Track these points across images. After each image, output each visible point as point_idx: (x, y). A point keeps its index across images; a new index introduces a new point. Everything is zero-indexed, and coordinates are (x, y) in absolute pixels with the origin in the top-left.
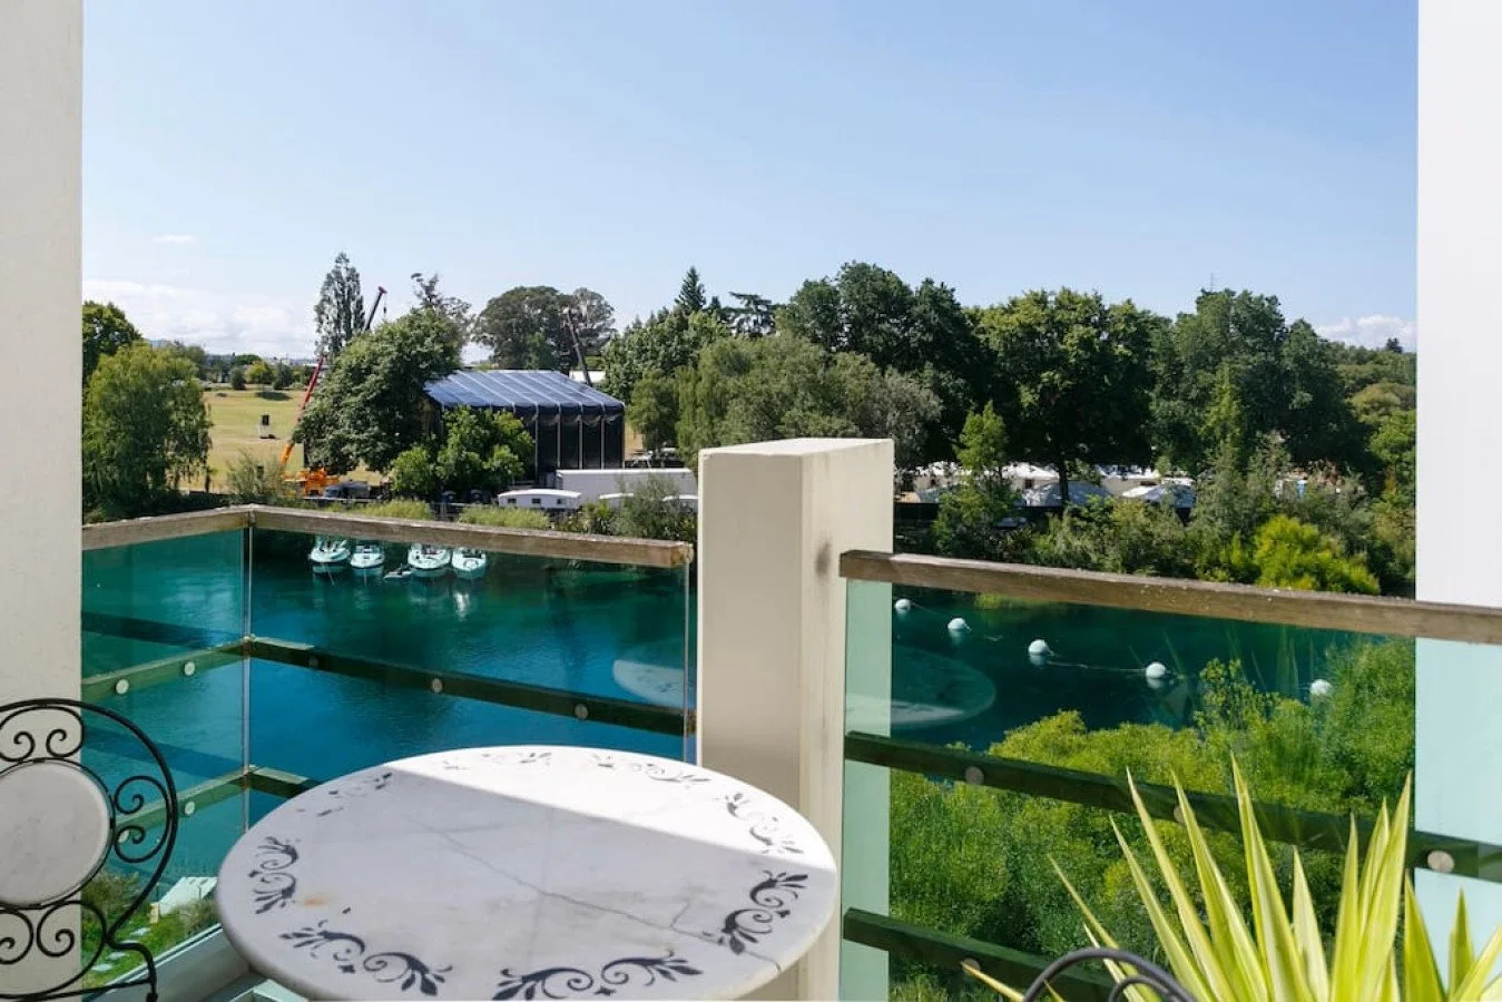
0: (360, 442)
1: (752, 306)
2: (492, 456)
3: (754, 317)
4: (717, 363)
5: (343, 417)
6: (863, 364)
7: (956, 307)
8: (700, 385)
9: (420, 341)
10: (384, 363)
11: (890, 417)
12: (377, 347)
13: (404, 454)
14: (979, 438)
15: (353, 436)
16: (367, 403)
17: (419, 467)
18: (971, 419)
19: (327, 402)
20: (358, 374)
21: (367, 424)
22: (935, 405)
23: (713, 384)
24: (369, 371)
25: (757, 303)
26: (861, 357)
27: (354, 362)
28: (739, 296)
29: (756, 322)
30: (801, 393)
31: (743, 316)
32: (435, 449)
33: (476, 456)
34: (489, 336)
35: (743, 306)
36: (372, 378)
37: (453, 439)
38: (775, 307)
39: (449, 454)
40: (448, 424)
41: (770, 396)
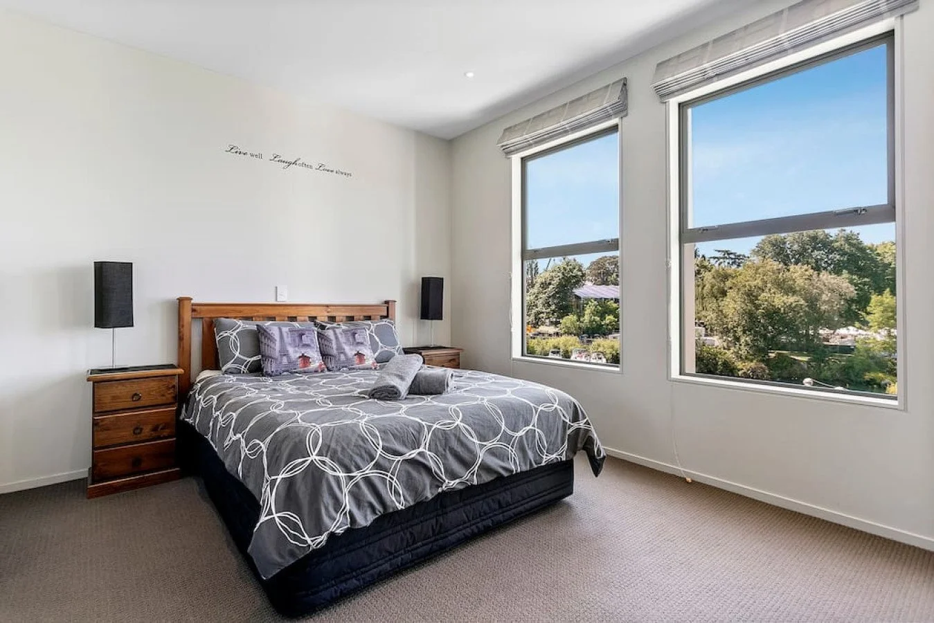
0: (547, 313)
1: (726, 255)
2: (605, 319)
3: (728, 261)
4: (714, 278)
5: (540, 302)
6: (806, 270)
7: (861, 243)
8: (705, 288)
9: (571, 270)
10: (556, 281)
11: (824, 296)
12: (553, 274)
13: (566, 317)
14: (881, 308)
15: (544, 310)
16: (549, 297)
17: (573, 323)
18: (874, 298)
19: (532, 297)
20: (545, 285)
21: (550, 306)
22: (851, 291)
23: (712, 287)
24: (550, 284)
25: (729, 254)
26: (805, 267)
27: (544, 280)
28: (719, 251)
29: (729, 263)
30: (769, 285)
31: (721, 260)
32: (580, 315)
33: (598, 319)
34: (591, 278)
35: (722, 256)
36: (551, 287)
37: (588, 311)
38: (739, 256)
39: (586, 318)
40: (585, 305)
41: (751, 287)
